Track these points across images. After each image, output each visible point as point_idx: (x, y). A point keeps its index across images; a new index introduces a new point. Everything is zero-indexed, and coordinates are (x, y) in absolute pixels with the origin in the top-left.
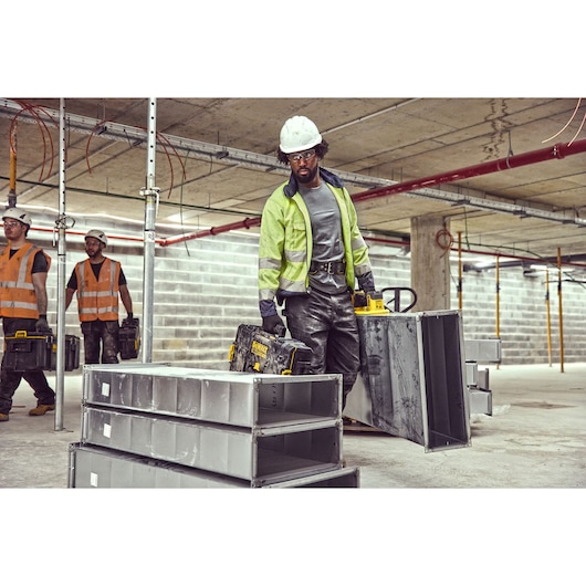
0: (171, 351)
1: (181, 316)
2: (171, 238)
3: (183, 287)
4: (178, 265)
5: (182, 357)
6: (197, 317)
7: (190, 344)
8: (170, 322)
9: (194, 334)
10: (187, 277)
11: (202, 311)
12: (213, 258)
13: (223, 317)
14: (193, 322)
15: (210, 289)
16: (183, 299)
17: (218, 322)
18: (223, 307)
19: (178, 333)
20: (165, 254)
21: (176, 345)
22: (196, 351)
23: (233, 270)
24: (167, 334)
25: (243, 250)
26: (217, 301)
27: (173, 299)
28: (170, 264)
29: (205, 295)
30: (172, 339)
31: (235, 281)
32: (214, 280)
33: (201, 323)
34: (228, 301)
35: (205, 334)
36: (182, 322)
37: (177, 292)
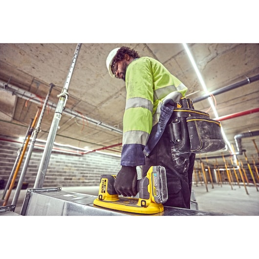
0: (81, 181)
1: (85, 172)
2: (85, 152)
3: (86, 165)
4: (85, 159)
5: (83, 182)
6: (88, 172)
7: (86, 179)
8: (81, 173)
9: (87, 176)
10: (87, 162)
11: (90, 171)
12: (94, 158)
13: (95, 172)
14: (87, 173)
15: (92, 165)
16: (86, 168)
17: (94, 174)
18: (95, 170)
19: (83, 176)
20: (83, 156)
21: (82, 179)
22: (87, 181)
23: (98, 161)
24: (80, 176)
25: (101, 156)
26: (94, 168)
27: (83, 167)
28: (83, 159)
29: (91, 167)
30: (81, 178)
31: (99, 164)
32: (94, 163)
33: (90, 173)
34: (96, 168)
35: (90, 176)
36: (85, 173)
37: (84, 166)
